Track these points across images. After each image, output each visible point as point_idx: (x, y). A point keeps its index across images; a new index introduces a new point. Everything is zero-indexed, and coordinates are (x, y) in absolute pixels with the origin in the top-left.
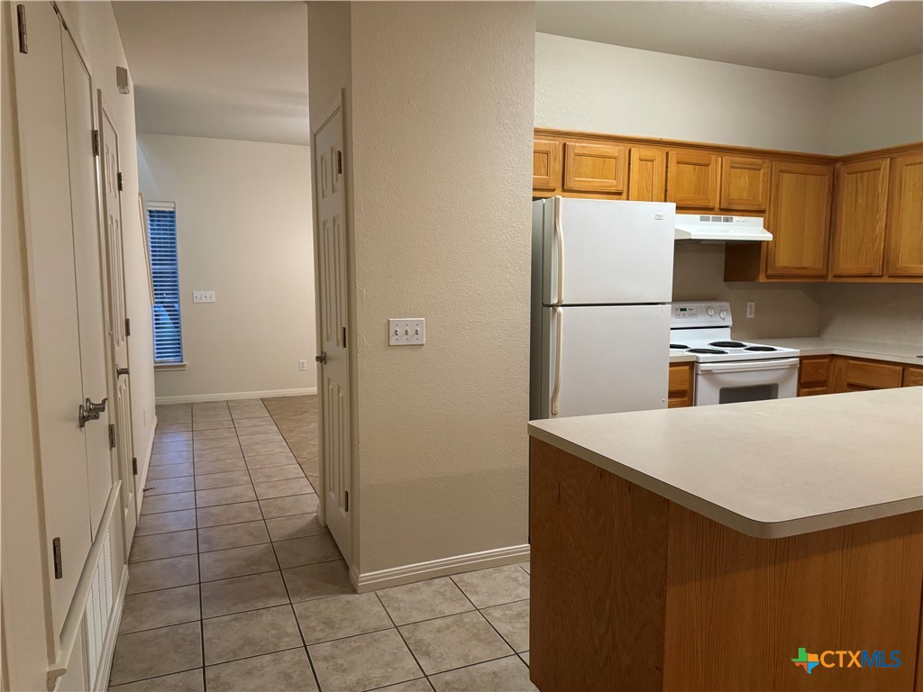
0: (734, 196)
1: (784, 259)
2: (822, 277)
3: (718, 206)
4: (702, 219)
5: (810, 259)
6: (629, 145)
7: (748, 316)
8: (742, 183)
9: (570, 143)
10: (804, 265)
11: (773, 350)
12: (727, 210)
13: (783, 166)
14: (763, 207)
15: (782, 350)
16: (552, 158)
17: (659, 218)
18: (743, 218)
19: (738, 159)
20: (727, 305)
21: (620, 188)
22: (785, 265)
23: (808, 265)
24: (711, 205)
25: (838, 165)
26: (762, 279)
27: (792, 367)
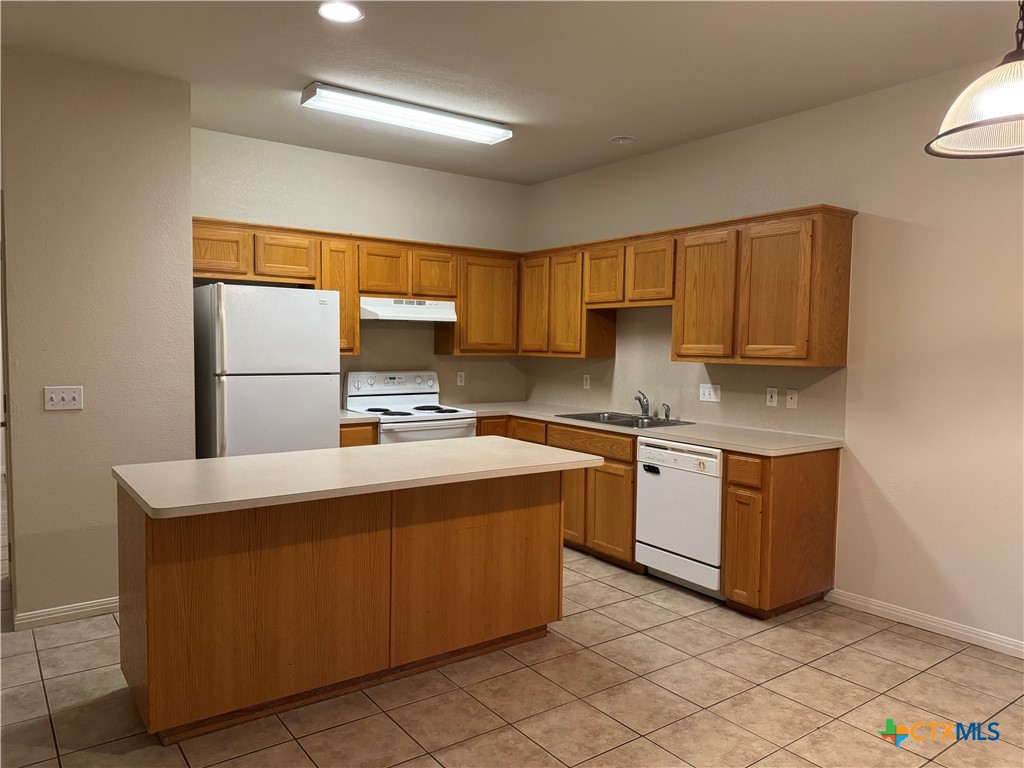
0: (425, 282)
1: (476, 336)
2: (513, 351)
3: (410, 291)
4: (395, 302)
5: (501, 337)
6: (320, 238)
7: (459, 384)
8: (432, 273)
9: (259, 234)
10: (494, 342)
11: (456, 411)
12: (420, 295)
13: (470, 259)
14: (454, 293)
15: (464, 412)
16: (241, 247)
17: (323, 303)
18: (435, 302)
19: (426, 253)
20: (434, 374)
21: (313, 274)
22: (478, 341)
23: (498, 342)
24: (404, 290)
25: (522, 259)
26: (457, 352)
27: (470, 425)
